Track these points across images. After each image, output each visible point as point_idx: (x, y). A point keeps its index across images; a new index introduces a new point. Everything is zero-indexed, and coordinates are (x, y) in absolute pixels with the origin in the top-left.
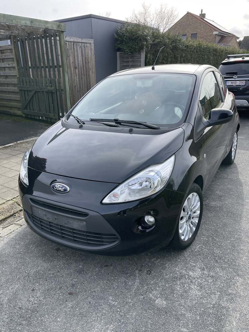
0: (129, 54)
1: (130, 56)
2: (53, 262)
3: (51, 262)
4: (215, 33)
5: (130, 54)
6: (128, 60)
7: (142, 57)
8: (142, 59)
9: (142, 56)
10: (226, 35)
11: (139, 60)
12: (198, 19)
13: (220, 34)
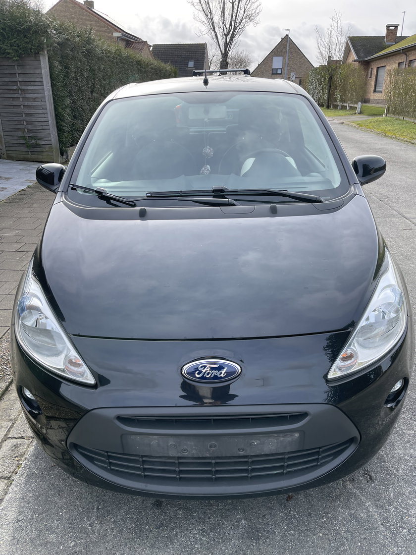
0: (14, 58)
1: (16, 63)
2: (177, 539)
3: (172, 543)
4: (116, 34)
5: (17, 60)
6: (12, 71)
7: (43, 66)
8: (43, 71)
9: (42, 63)
10: (133, 39)
11: (37, 71)
12: (84, 9)
13: (123, 37)
